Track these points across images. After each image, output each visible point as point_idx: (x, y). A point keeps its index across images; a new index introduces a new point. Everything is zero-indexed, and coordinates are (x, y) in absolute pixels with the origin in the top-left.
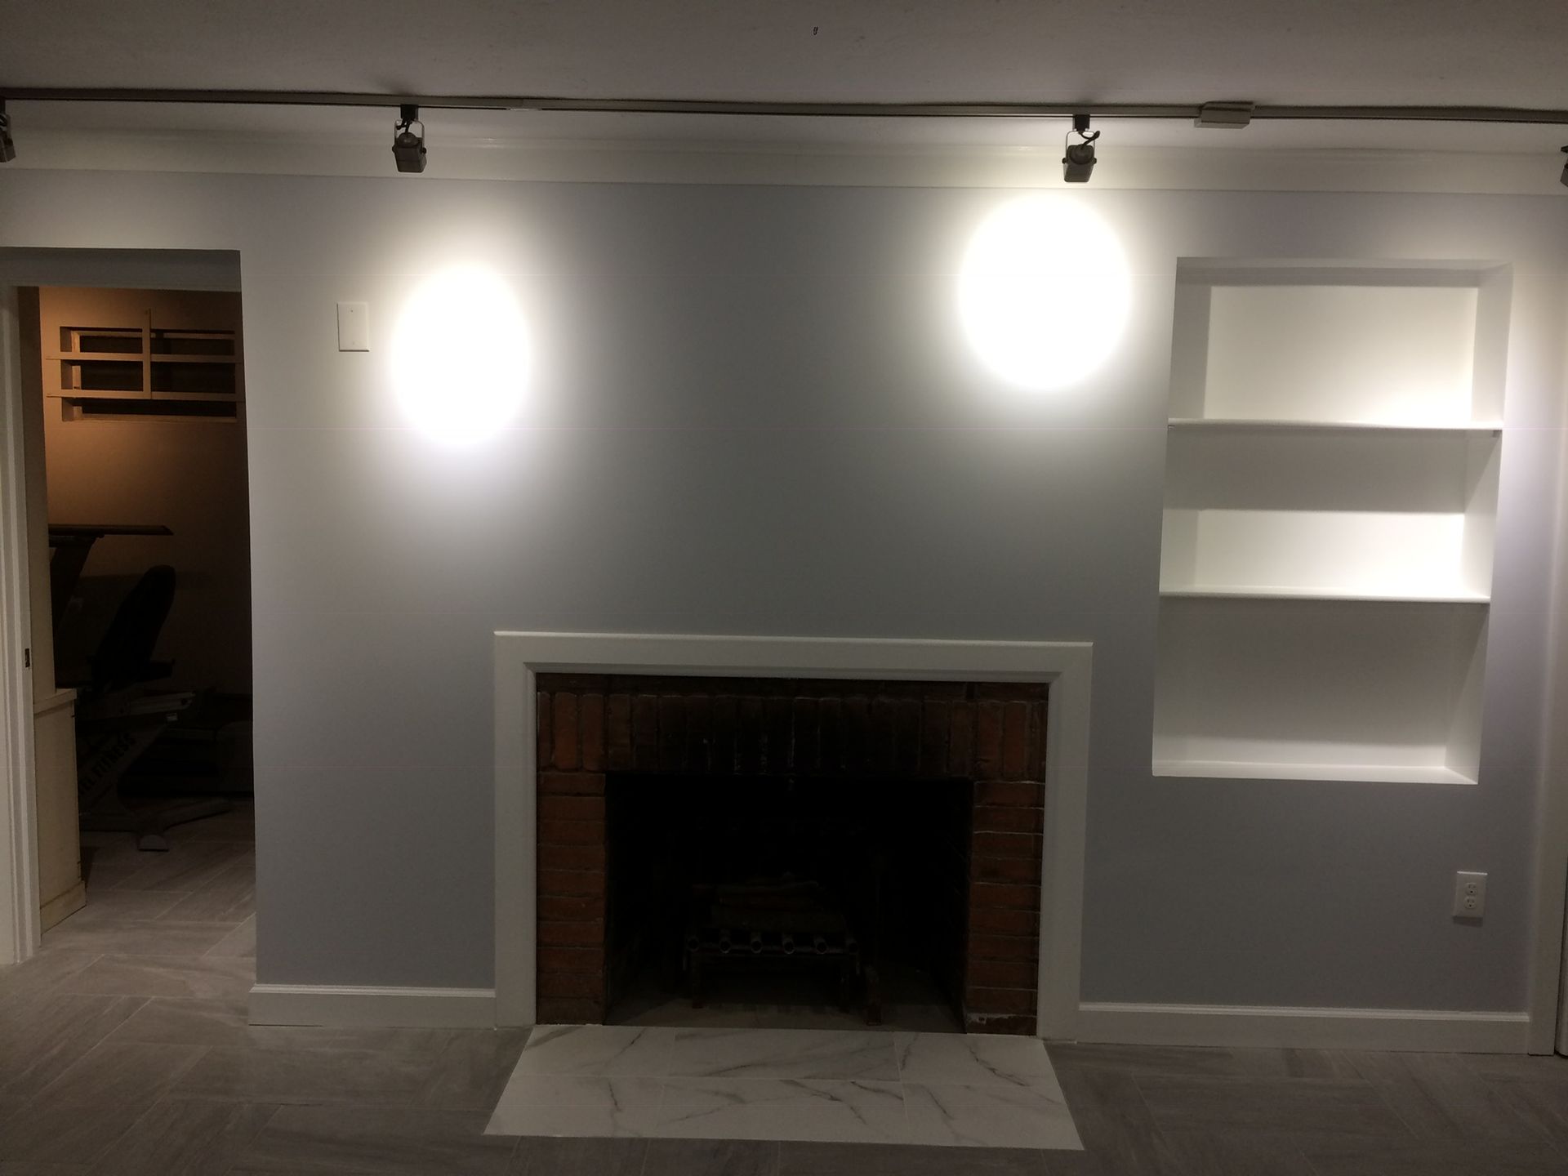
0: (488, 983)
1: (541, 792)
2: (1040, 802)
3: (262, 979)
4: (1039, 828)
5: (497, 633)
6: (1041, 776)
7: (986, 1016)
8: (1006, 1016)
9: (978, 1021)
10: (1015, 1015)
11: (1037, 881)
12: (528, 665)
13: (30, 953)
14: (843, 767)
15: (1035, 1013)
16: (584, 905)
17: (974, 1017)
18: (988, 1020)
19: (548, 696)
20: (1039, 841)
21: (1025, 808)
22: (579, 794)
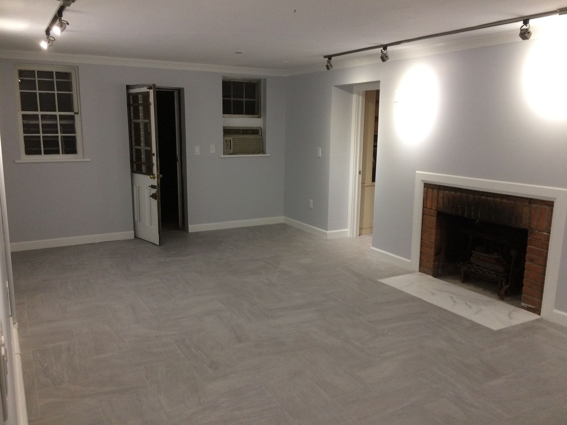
0: (410, 259)
1: (423, 214)
2: (548, 240)
3: (373, 246)
4: (547, 249)
5: (417, 172)
6: (549, 232)
7: (526, 305)
8: (532, 307)
9: (524, 305)
10: (534, 307)
11: (545, 266)
12: (422, 181)
13: (355, 236)
14: (492, 219)
15: (541, 308)
16: (430, 245)
17: (523, 304)
18: (527, 306)
19: (427, 189)
20: (547, 253)
21: (544, 241)
22: (431, 216)
